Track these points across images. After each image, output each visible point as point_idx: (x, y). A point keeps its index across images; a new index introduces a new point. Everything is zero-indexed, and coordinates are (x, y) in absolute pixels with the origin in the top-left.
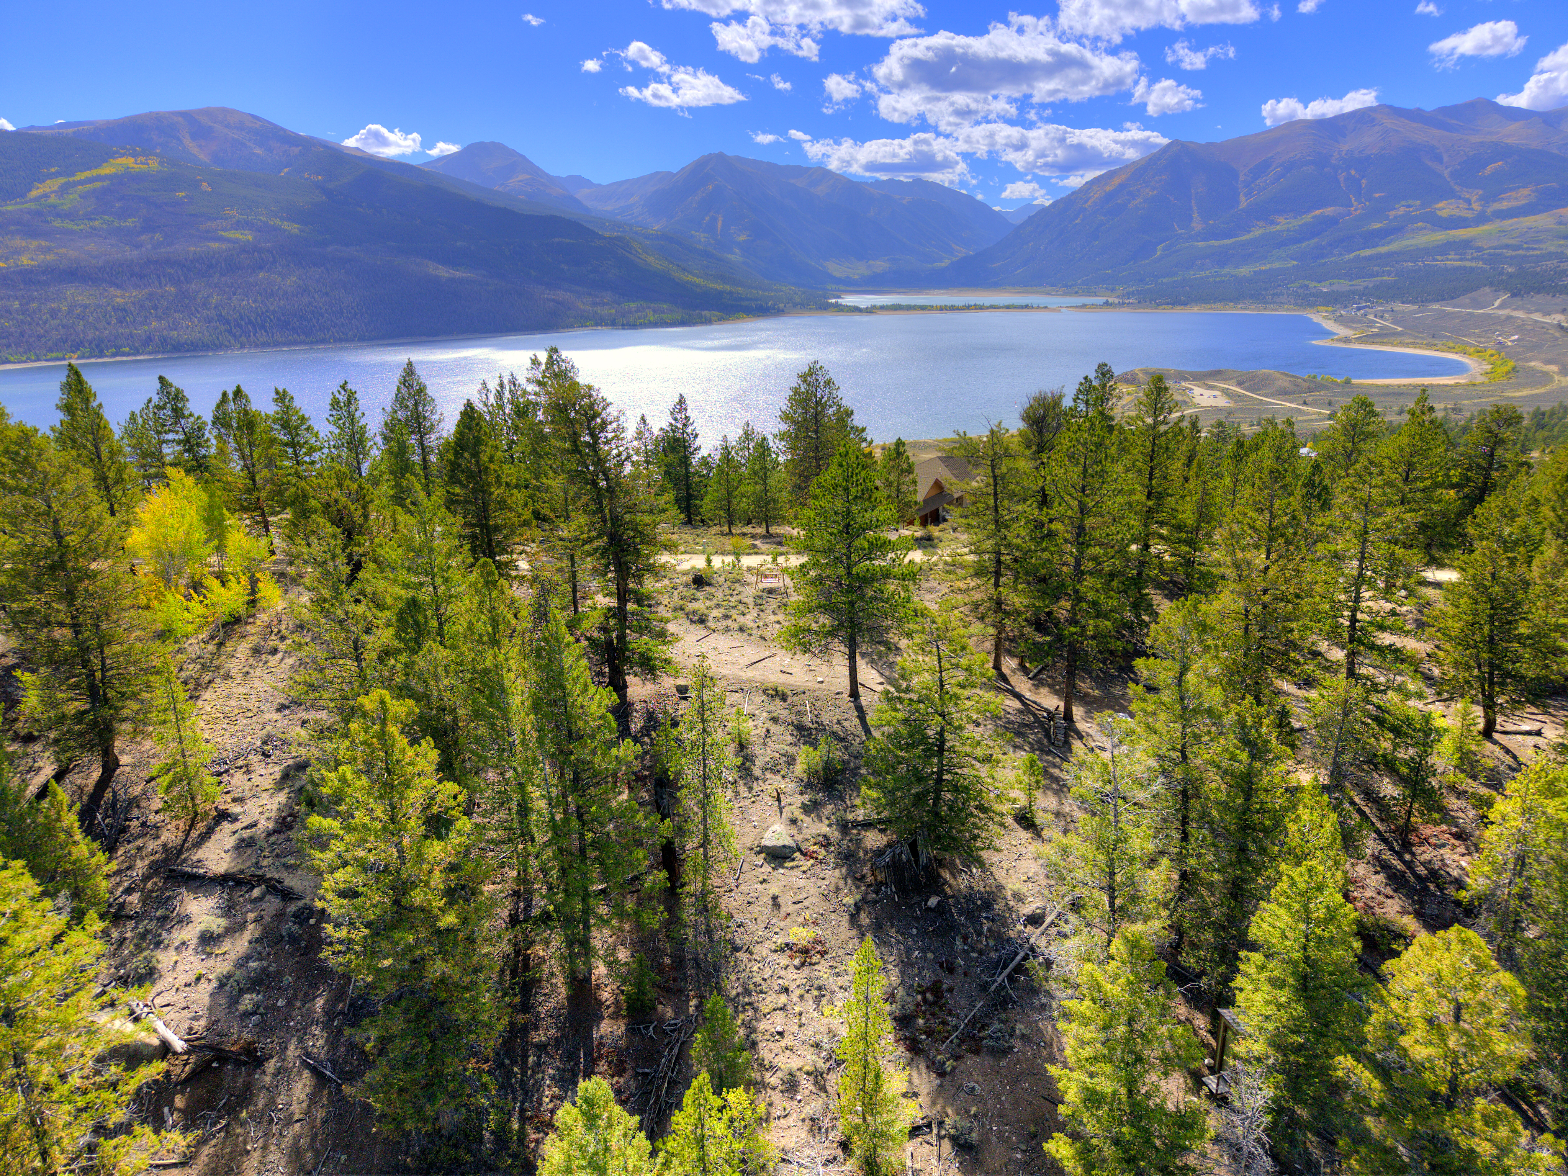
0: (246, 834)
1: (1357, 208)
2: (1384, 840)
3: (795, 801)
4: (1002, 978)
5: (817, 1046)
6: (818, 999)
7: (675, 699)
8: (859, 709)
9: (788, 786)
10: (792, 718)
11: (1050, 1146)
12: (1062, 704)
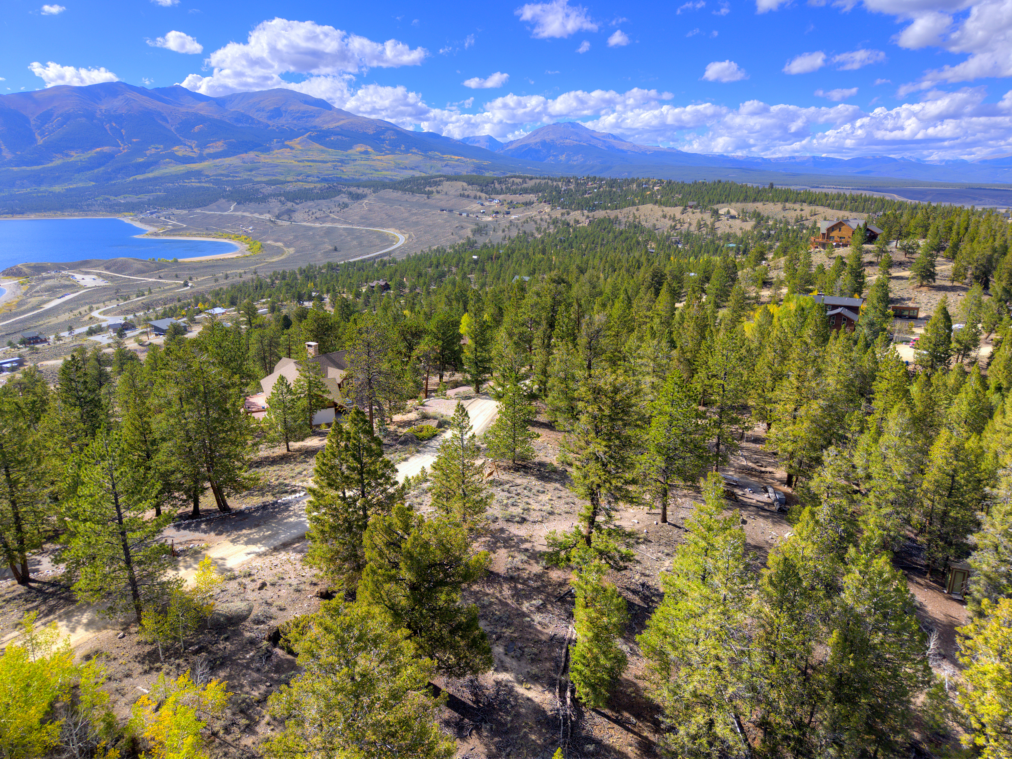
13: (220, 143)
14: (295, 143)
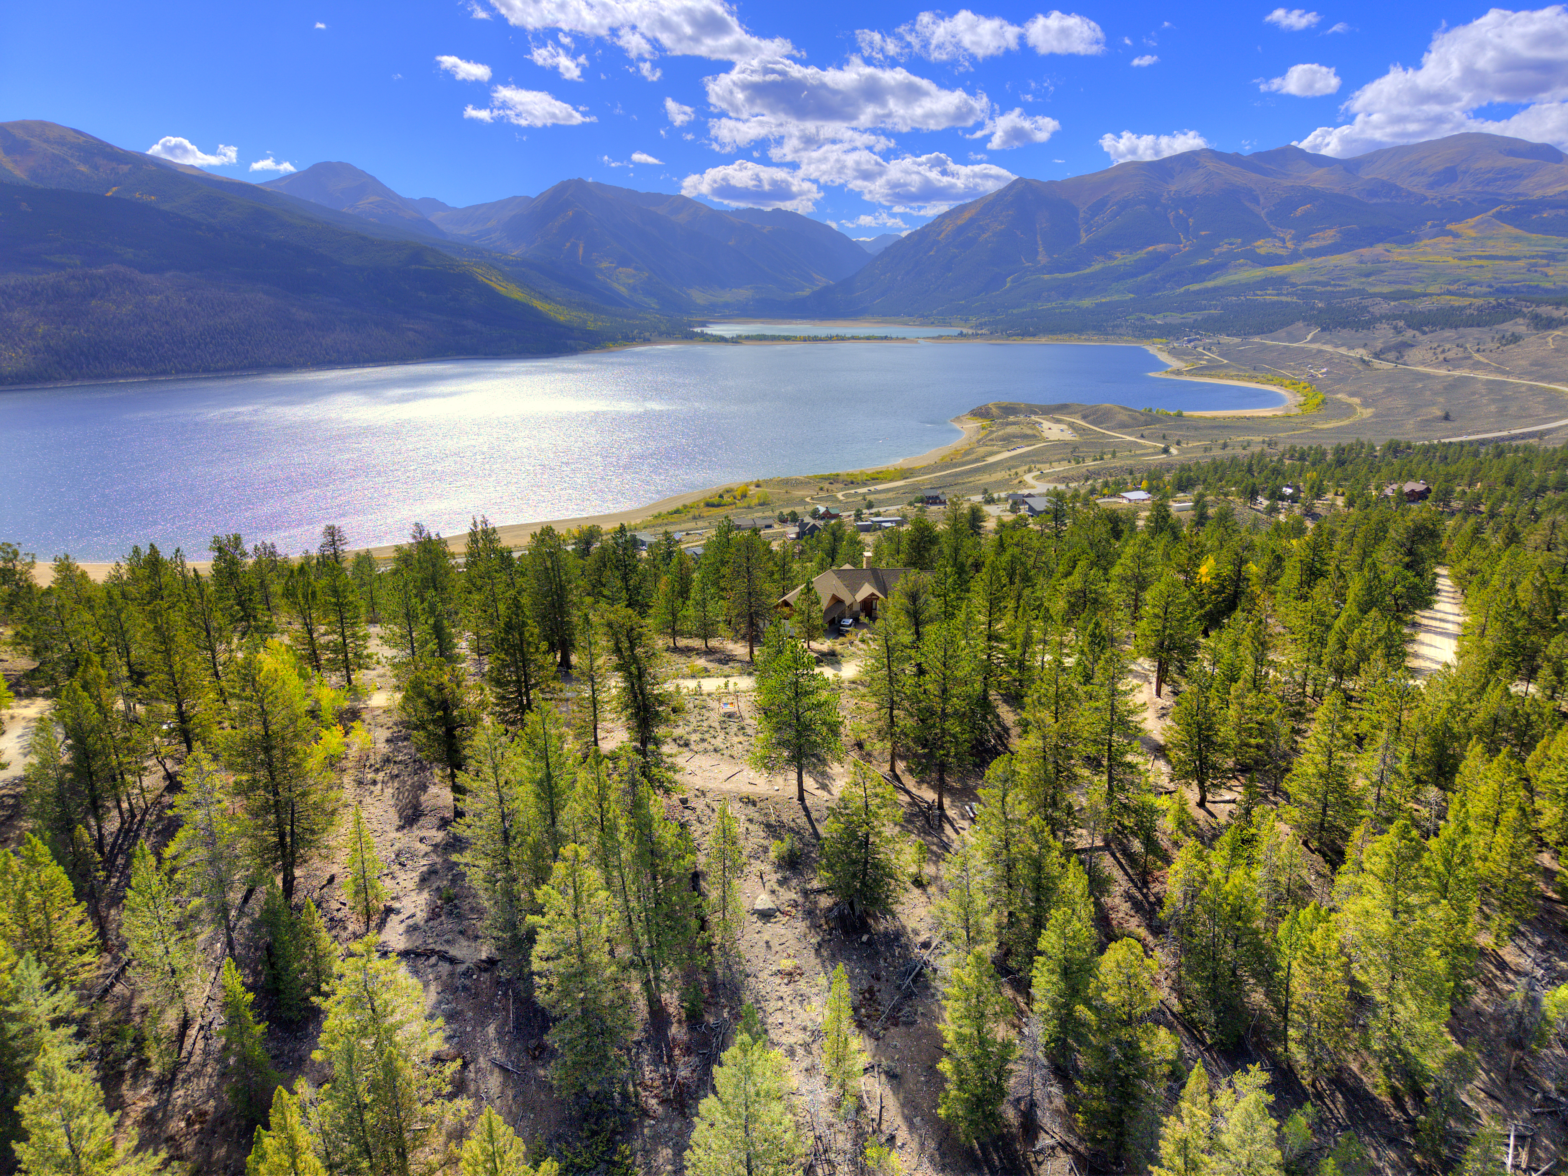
0: (410, 922)
1: (1185, 245)
2: (1132, 880)
3: (773, 878)
4: (908, 981)
5: (805, 1029)
6: (801, 1002)
7: (681, 808)
8: (806, 809)
9: (767, 868)
10: (762, 819)
11: (940, 1066)
12: (936, 797)
13: (1331, 232)
14: (1467, 228)
